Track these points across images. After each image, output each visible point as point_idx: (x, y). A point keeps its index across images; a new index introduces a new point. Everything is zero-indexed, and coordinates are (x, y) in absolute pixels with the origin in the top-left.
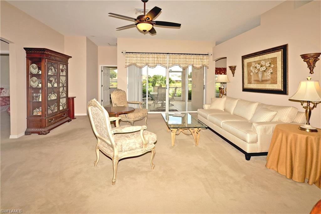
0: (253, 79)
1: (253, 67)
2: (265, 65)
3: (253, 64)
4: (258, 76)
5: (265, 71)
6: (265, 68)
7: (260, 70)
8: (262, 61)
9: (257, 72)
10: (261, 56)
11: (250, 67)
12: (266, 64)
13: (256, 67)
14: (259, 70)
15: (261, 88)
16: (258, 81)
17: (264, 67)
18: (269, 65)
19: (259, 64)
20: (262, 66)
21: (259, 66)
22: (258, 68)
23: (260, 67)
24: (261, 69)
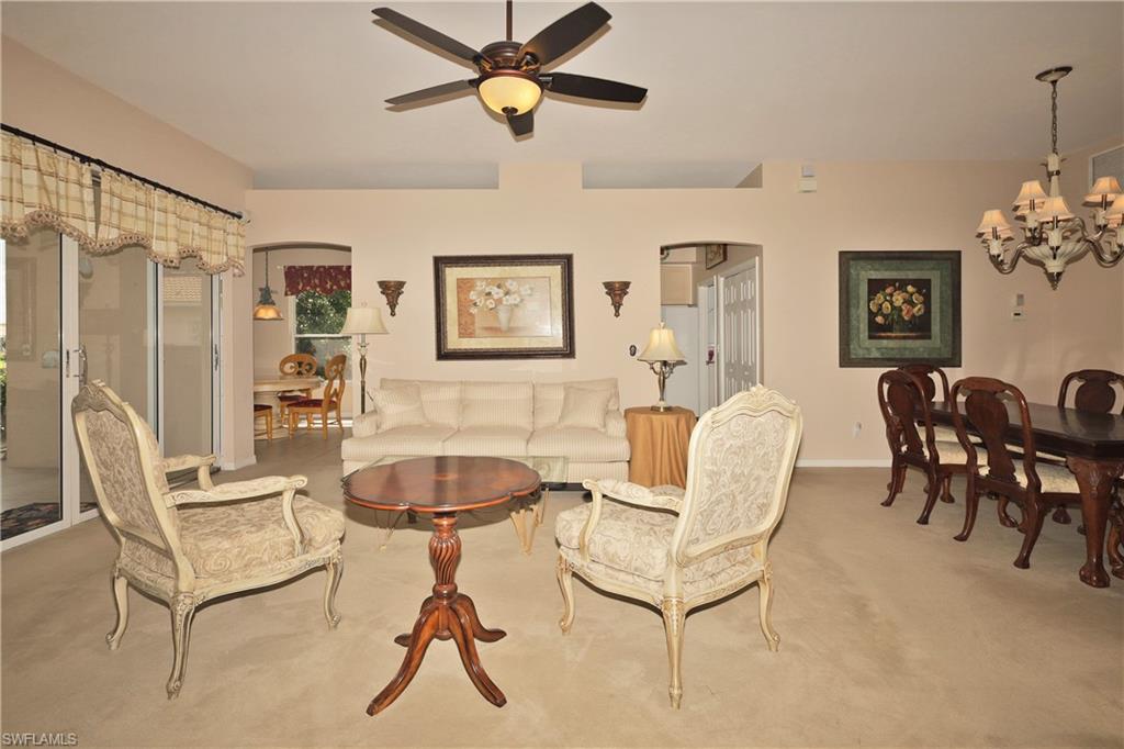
0: (479, 323)
1: (479, 294)
2: (518, 292)
3: (479, 283)
4: (497, 318)
5: (516, 305)
6: (518, 300)
7: (504, 303)
8: (510, 281)
9: (491, 306)
10: (506, 268)
11: (469, 291)
12: (521, 289)
13: (489, 294)
14: (499, 301)
15: (501, 347)
16: (494, 331)
17: (516, 296)
18: (529, 292)
19: (499, 287)
20: (507, 293)
21: (501, 292)
22: (496, 297)
23: (502, 295)
24: (507, 300)
